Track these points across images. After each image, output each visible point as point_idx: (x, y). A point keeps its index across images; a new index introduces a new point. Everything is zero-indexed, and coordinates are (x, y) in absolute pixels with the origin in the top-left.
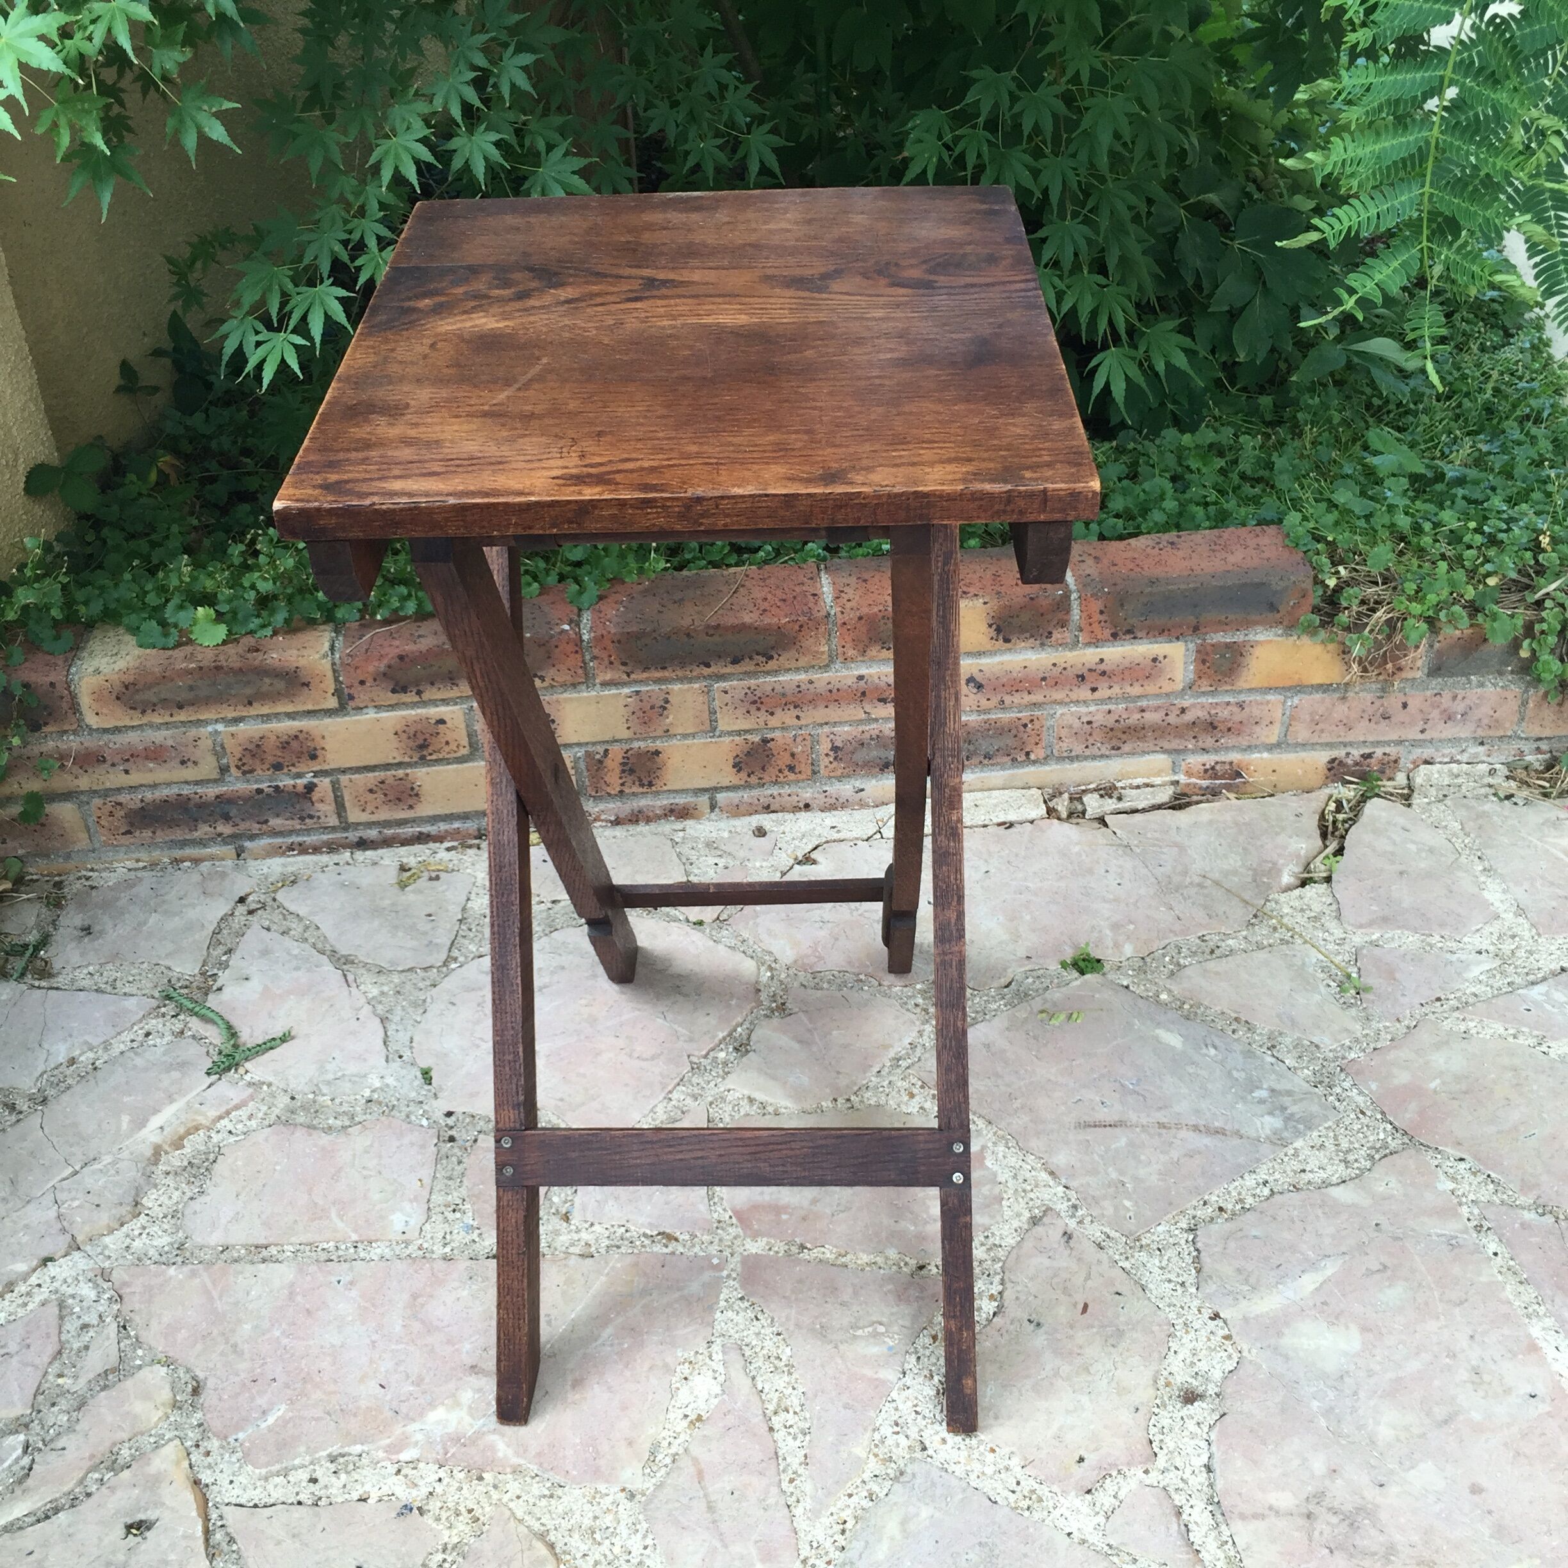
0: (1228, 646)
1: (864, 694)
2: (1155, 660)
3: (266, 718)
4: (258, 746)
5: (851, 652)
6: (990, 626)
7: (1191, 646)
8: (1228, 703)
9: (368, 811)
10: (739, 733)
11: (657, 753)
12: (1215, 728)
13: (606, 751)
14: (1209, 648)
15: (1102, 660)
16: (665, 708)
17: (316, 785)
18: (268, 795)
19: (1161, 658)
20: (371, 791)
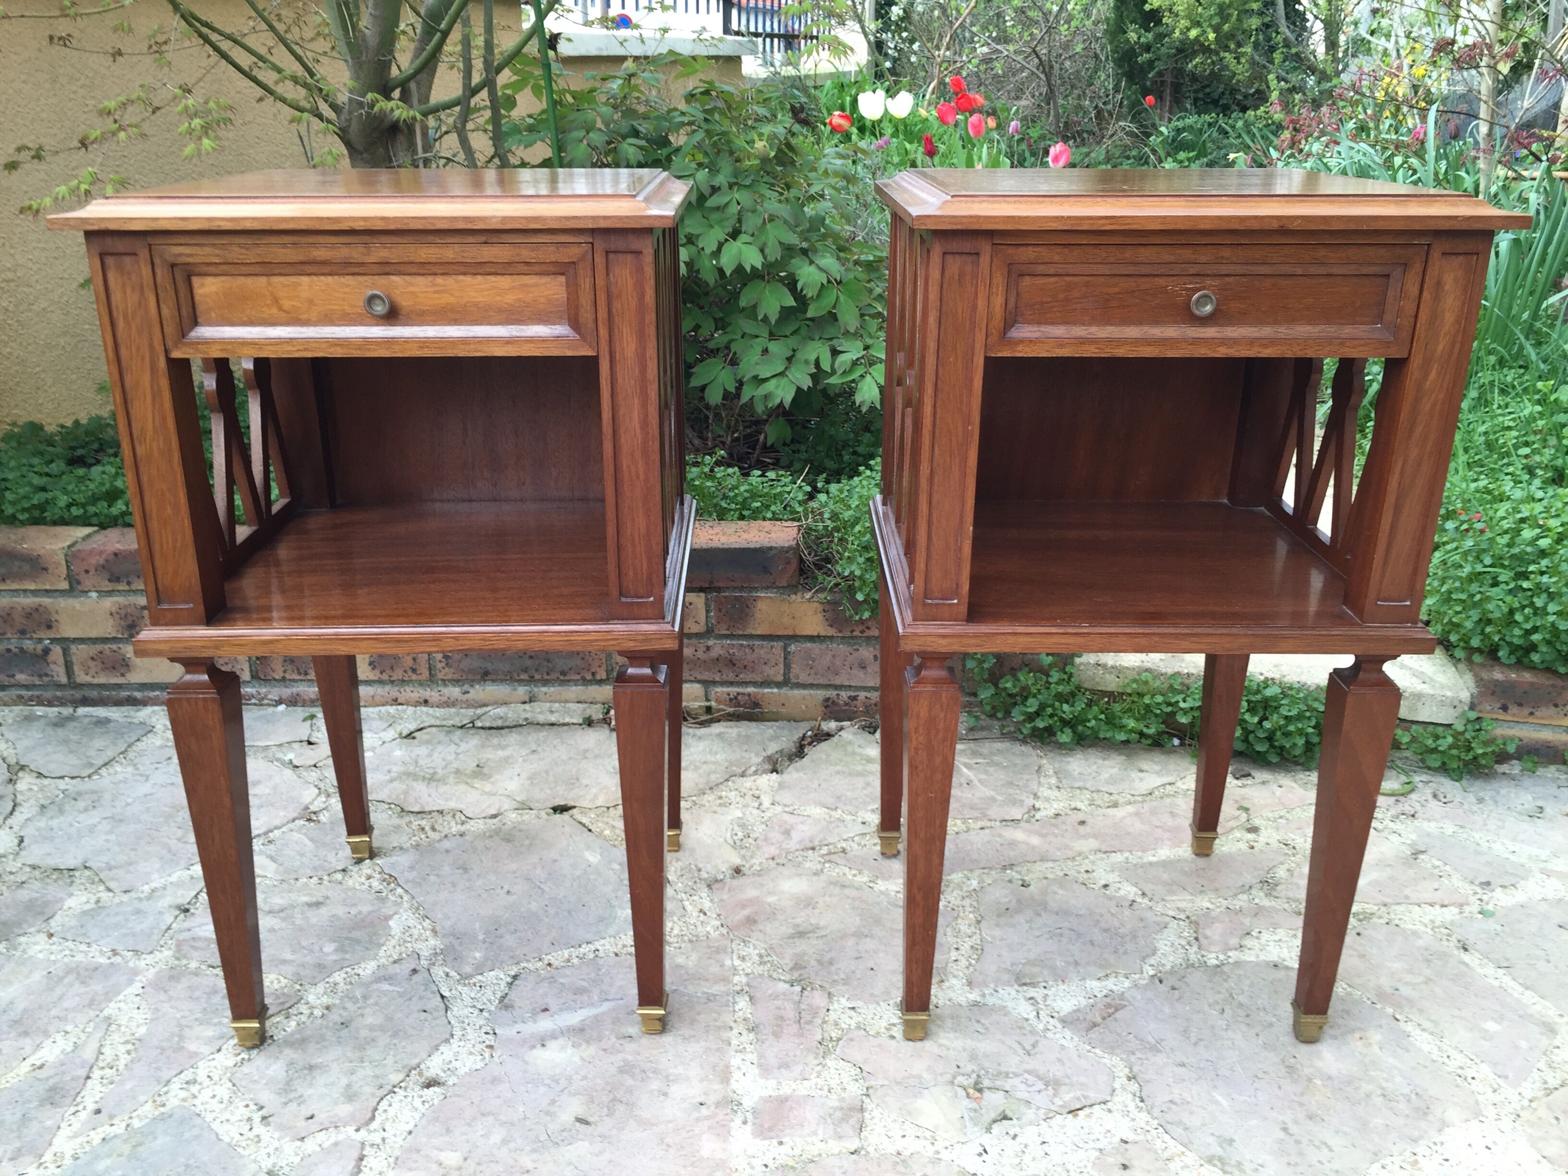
0: (737, 599)
3: (16, 592)
4: (9, 614)
7: (709, 597)
8: (742, 646)
9: (90, 675)
12: (734, 665)
14: (724, 600)
17: (50, 650)
18: (15, 654)
20: (93, 659)
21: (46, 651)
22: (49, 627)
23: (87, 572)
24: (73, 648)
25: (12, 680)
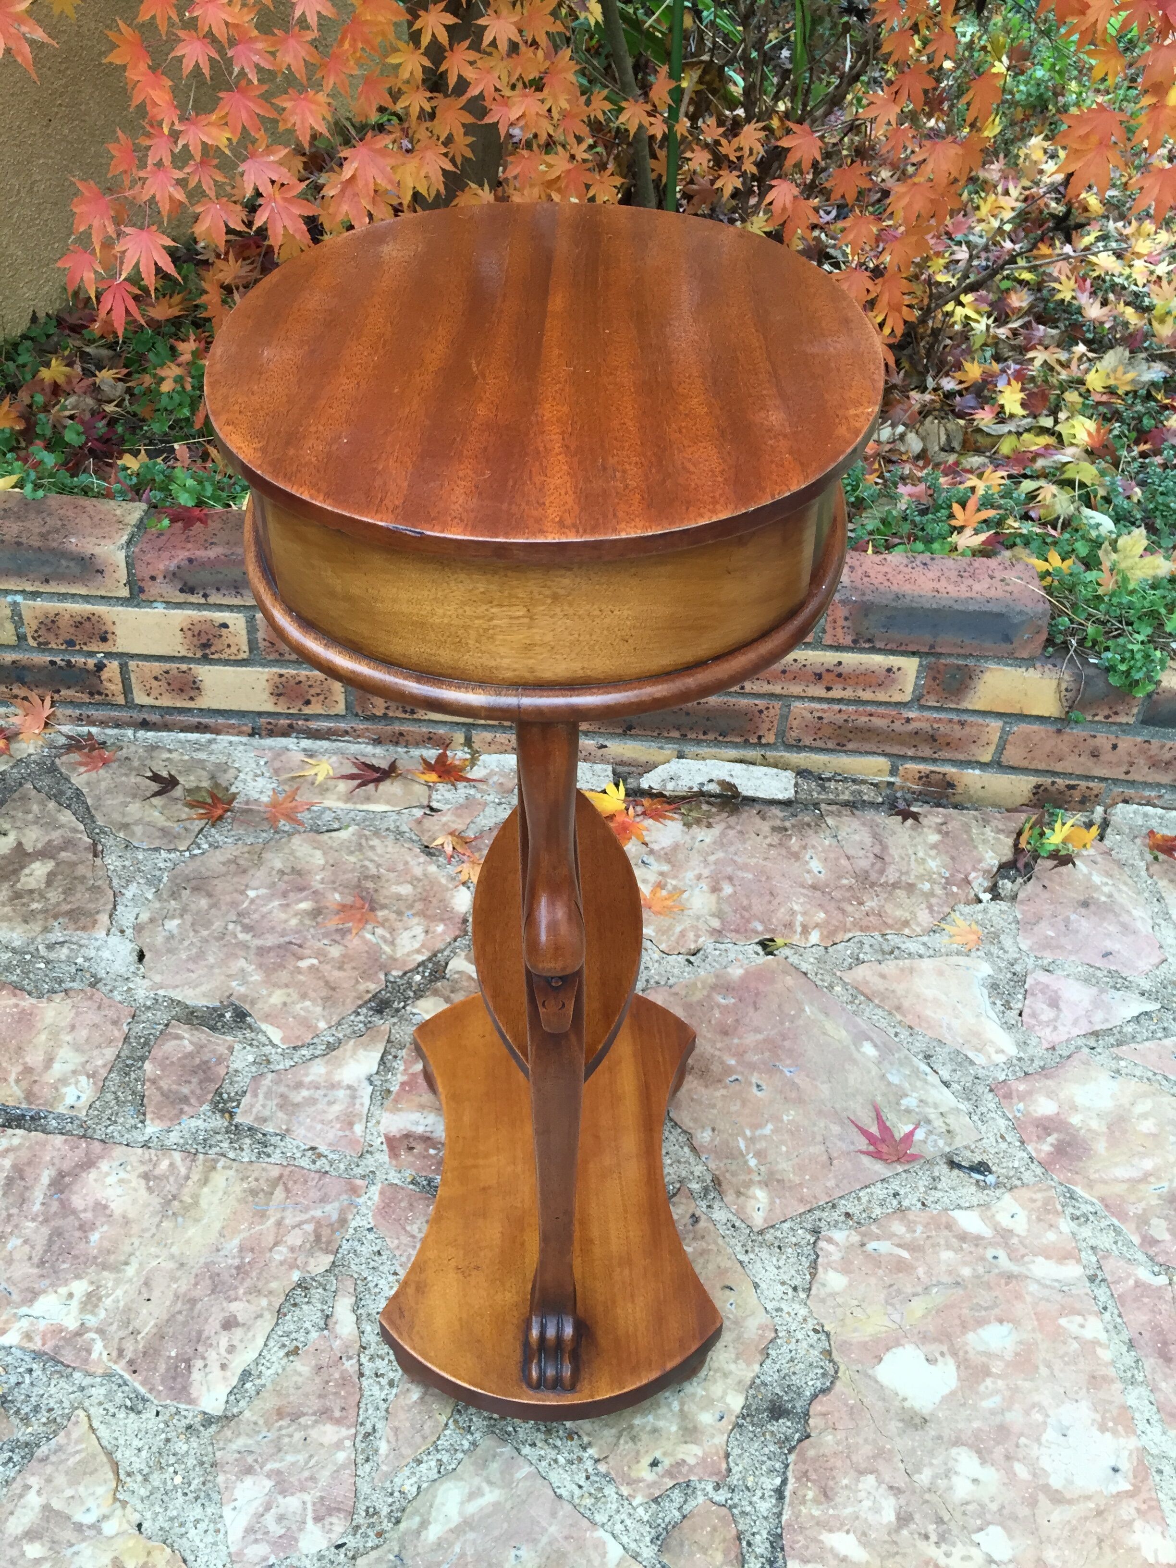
0: (959, 667)
2: (889, 670)
3: (63, 597)
4: (53, 622)
7: (923, 664)
8: (950, 721)
9: (153, 696)
12: (935, 740)
14: (942, 667)
17: (105, 666)
18: (61, 668)
19: (894, 670)
21: (100, 667)
22: (104, 639)
23: (153, 578)
24: (132, 664)
25: (57, 696)
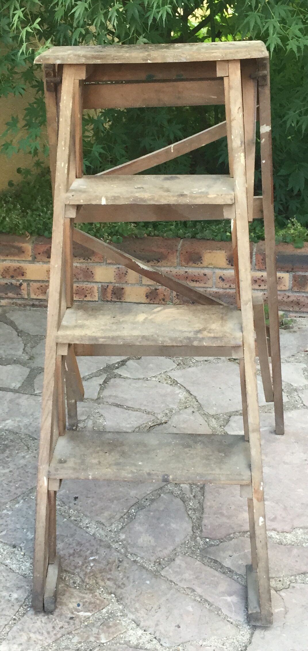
0: (303, 276)
1: (187, 277)
2: (279, 278)
3: (12, 261)
4: (8, 269)
5: (184, 263)
6: (227, 260)
7: (291, 275)
8: (303, 296)
9: (37, 294)
10: (148, 286)
11: (123, 289)
12: (299, 304)
13: (108, 286)
14: (297, 276)
15: (262, 276)
16: (126, 274)
17: (22, 284)
18: (9, 285)
19: (281, 278)
20: (38, 289)
21: (21, 285)
22: (23, 275)
23: (39, 254)
24: (31, 283)
25: (6, 296)
